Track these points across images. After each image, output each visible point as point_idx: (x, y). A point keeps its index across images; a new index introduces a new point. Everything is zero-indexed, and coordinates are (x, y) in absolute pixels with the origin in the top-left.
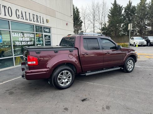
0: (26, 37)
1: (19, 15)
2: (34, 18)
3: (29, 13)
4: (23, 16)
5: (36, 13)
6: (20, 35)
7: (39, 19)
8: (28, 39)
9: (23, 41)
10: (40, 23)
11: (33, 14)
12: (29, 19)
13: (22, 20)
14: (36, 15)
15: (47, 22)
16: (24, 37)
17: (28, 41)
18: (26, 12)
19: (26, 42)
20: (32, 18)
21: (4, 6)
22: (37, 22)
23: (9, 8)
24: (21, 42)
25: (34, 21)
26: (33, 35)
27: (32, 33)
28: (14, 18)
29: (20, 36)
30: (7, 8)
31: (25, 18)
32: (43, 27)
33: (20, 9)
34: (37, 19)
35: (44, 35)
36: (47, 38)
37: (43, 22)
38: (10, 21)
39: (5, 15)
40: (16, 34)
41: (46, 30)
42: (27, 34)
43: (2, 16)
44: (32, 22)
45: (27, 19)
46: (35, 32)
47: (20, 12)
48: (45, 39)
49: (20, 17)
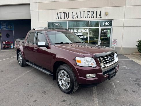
0: (80, 32)
1: (74, 16)
2: (88, 15)
3: (84, 12)
4: (77, 16)
5: (91, 10)
6: (74, 31)
7: (95, 15)
8: (82, 34)
10: (96, 17)
11: (88, 12)
12: (83, 17)
13: (77, 19)
14: (92, 12)
15: (107, 15)
16: (78, 32)
18: (80, 12)
19: (79, 36)
20: (86, 15)
21: (64, 13)
22: (92, 17)
23: (68, 13)
25: (89, 17)
26: (87, 30)
28: (70, 19)
30: (66, 13)
31: (79, 17)
32: (100, 21)
33: (75, 11)
34: (92, 15)
35: (101, 29)
36: (105, 32)
37: (100, 16)
38: (68, 21)
39: (64, 18)
40: (71, 30)
41: (105, 24)
42: (81, 30)
43: (63, 19)
44: (87, 19)
45: (81, 17)
46: (89, 27)
47: (75, 13)
48: (101, 33)
49: (75, 17)
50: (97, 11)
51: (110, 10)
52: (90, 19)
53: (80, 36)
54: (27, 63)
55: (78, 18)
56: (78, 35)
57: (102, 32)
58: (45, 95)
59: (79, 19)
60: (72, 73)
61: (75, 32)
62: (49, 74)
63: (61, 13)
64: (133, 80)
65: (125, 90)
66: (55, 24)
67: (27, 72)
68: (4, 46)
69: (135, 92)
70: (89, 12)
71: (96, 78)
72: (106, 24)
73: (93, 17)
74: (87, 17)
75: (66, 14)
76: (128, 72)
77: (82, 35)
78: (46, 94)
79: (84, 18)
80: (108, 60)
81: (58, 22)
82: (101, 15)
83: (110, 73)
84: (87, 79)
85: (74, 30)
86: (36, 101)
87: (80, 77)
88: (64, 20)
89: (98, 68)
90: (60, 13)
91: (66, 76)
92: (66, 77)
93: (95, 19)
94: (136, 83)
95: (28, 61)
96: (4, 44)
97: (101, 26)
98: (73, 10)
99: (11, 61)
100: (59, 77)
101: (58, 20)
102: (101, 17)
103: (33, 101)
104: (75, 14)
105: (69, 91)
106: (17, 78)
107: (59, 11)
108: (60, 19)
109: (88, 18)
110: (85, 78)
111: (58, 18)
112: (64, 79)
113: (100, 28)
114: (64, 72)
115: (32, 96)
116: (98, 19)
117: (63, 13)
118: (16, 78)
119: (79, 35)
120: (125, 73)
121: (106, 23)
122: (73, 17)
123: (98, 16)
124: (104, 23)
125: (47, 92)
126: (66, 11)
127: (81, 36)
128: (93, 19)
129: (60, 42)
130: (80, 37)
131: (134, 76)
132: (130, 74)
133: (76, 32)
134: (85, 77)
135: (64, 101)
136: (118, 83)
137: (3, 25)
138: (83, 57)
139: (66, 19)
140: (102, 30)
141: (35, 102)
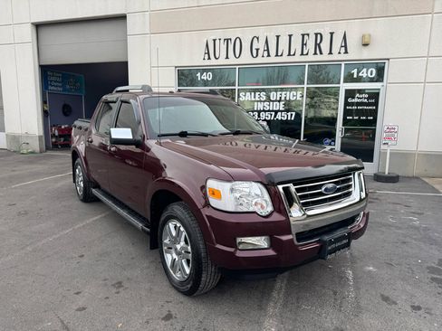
0: (276, 101)
1: (257, 50)
2: (304, 45)
3: (290, 36)
4: (268, 50)
5: (312, 30)
6: (257, 96)
7: (325, 46)
8: (281, 106)
9: (265, 111)
10: (331, 53)
11: (303, 35)
12: (286, 52)
13: (266, 60)
14: (316, 34)
15: (365, 45)
16: (268, 99)
17: (279, 111)
18: (278, 37)
19: (273, 113)
20: (296, 45)
21: (228, 40)
22: (315, 53)
23: (238, 41)
24: (259, 112)
25: (305, 52)
26: (299, 93)
27: (296, 89)
28: (246, 58)
29: (257, 99)
30: (233, 42)
31: (273, 52)
32: (343, 63)
33: (262, 33)
34: (317, 45)
35: (346, 91)
36: (359, 100)
37: (343, 50)
38: (237, 67)
39: (227, 58)
40: (248, 94)
41: (360, 74)
42: (279, 93)
43: (222, 61)
44: (298, 58)
45: (279, 54)
46: (306, 86)
47: (262, 41)
48: (346, 104)
49: (260, 52)
50: (332, 34)
51: (377, 28)
52: (311, 57)
53: (276, 112)
54: (95, 191)
55: (269, 55)
56: (269, 111)
57: (350, 100)
58: (118, 293)
59: (273, 59)
60: (197, 229)
61: (261, 101)
62: (142, 229)
63: (217, 42)
64: (428, 268)
65: (386, 299)
66: (199, 75)
67: (91, 220)
68: (54, 140)
69: (419, 308)
70: (308, 35)
71: (271, 252)
72: (364, 74)
73: (321, 53)
74: (299, 52)
75: (234, 45)
76: (415, 239)
77: (282, 111)
78: (121, 289)
79: (289, 55)
80: (321, 194)
81: (207, 71)
82: (345, 46)
83: (326, 238)
84: (239, 254)
85: (257, 94)
86: (84, 309)
87: (218, 246)
88: (227, 62)
89: (277, 217)
90: (214, 40)
91: (183, 239)
92: (182, 243)
93: (325, 57)
94: (433, 279)
95: (97, 186)
96: (53, 136)
97: (344, 82)
98: (255, 31)
99: (59, 185)
100: (166, 241)
101: (207, 62)
102: (346, 52)
103: (76, 308)
104: (260, 45)
105: (189, 286)
106: (58, 236)
107: (211, 36)
108: (213, 62)
109: (302, 54)
110: (232, 250)
111: (209, 58)
112: (178, 247)
113: (344, 86)
114: (178, 225)
115: (77, 293)
116: (335, 57)
117: (222, 41)
118: (54, 236)
119: (273, 111)
120: (408, 239)
121: (365, 70)
122: (254, 53)
123: (335, 50)
124: (355, 71)
125: (126, 284)
126: (232, 34)
127: (279, 113)
128: (319, 57)
129: (178, 132)
130: (275, 116)
131: (437, 253)
132: (423, 246)
133: (264, 101)
134: (234, 245)
135: (168, 317)
136: (370, 271)
137: (53, 79)
138: (229, 181)
139: (232, 60)
140: (350, 93)
141: (79, 312)
